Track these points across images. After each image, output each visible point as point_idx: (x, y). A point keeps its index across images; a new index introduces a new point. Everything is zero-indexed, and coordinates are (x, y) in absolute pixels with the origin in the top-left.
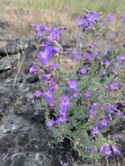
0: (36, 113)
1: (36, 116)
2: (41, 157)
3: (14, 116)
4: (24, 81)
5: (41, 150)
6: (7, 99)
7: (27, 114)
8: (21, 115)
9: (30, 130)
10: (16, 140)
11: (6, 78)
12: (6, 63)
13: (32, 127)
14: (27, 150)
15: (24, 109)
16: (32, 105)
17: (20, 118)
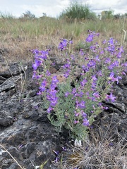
0: (40, 116)
1: (41, 118)
2: (48, 143)
3: (23, 120)
4: (28, 96)
5: (47, 139)
6: (15, 109)
7: (34, 117)
8: (28, 118)
9: (37, 128)
10: (27, 135)
11: (11, 95)
12: (10, 83)
13: (38, 126)
14: (36, 140)
15: (30, 114)
16: (36, 110)
17: (28, 121)
